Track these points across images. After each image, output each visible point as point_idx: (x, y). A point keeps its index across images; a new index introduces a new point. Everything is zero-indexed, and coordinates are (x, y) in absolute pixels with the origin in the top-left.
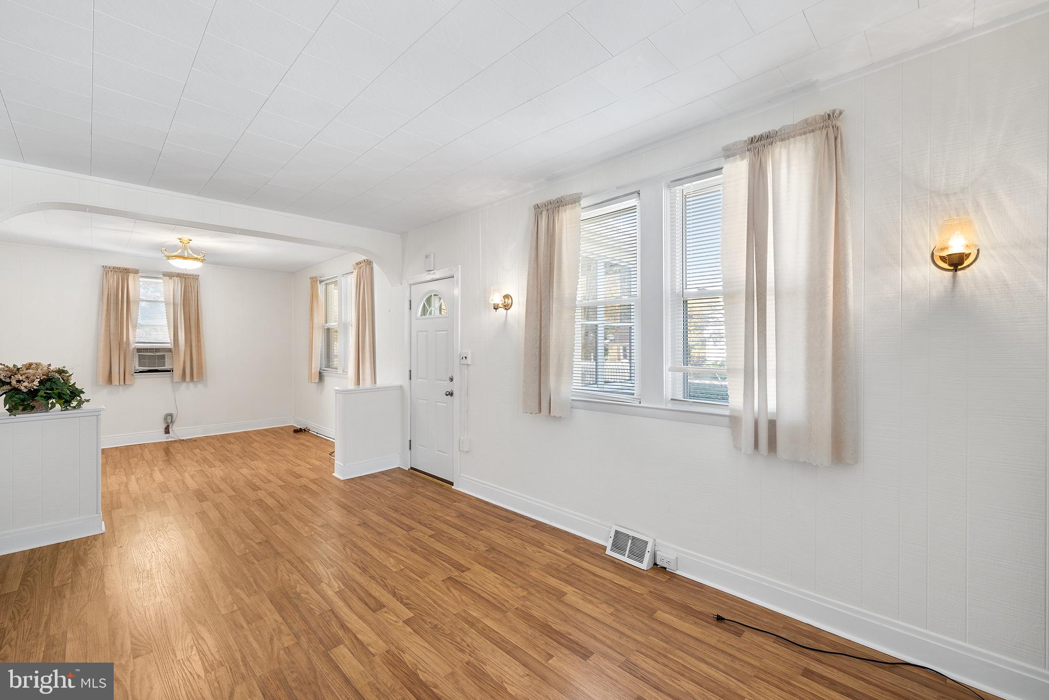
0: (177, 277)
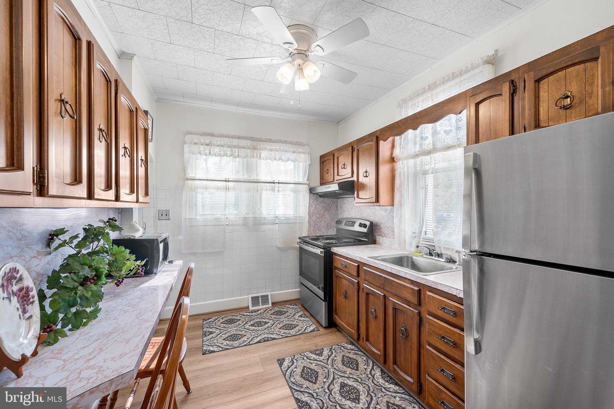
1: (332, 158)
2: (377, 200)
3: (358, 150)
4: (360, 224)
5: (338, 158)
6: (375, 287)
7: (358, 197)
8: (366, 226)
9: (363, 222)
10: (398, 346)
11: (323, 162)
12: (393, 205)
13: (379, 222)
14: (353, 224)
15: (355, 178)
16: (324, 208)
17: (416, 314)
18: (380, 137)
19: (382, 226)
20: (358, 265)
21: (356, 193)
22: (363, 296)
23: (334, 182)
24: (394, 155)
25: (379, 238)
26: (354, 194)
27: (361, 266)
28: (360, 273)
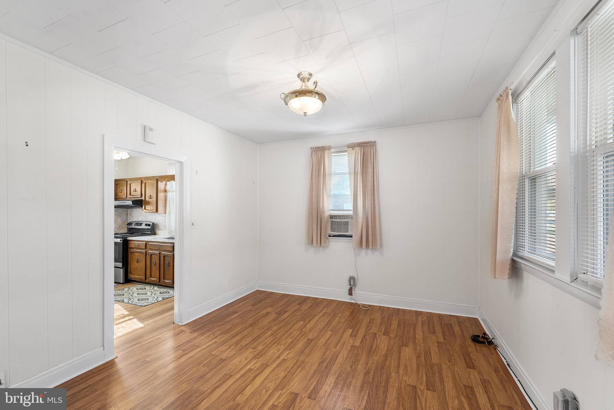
0: (358, 147)
1: (126, 183)
2: (157, 211)
3: (145, 183)
4: (146, 224)
5: (130, 184)
6: (155, 251)
7: (145, 209)
8: (150, 225)
9: (148, 223)
10: (165, 271)
11: (117, 185)
12: (166, 214)
13: (158, 223)
14: (141, 224)
15: (143, 198)
16: (117, 215)
17: (172, 255)
18: (158, 180)
19: (160, 225)
20: (146, 251)
21: (144, 206)
22: (148, 257)
23: (127, 199)
24: (166, 189)
25: (157, 232)
26: (142, 207)
27: (147, 243)
28: (147, 247)
